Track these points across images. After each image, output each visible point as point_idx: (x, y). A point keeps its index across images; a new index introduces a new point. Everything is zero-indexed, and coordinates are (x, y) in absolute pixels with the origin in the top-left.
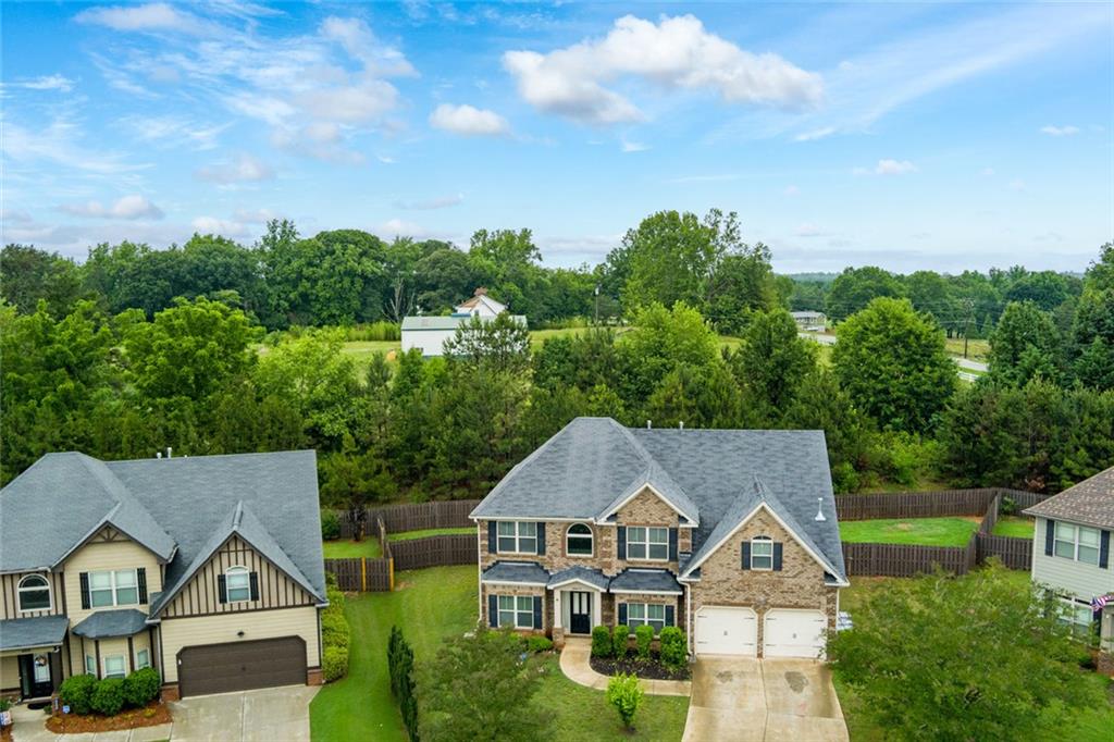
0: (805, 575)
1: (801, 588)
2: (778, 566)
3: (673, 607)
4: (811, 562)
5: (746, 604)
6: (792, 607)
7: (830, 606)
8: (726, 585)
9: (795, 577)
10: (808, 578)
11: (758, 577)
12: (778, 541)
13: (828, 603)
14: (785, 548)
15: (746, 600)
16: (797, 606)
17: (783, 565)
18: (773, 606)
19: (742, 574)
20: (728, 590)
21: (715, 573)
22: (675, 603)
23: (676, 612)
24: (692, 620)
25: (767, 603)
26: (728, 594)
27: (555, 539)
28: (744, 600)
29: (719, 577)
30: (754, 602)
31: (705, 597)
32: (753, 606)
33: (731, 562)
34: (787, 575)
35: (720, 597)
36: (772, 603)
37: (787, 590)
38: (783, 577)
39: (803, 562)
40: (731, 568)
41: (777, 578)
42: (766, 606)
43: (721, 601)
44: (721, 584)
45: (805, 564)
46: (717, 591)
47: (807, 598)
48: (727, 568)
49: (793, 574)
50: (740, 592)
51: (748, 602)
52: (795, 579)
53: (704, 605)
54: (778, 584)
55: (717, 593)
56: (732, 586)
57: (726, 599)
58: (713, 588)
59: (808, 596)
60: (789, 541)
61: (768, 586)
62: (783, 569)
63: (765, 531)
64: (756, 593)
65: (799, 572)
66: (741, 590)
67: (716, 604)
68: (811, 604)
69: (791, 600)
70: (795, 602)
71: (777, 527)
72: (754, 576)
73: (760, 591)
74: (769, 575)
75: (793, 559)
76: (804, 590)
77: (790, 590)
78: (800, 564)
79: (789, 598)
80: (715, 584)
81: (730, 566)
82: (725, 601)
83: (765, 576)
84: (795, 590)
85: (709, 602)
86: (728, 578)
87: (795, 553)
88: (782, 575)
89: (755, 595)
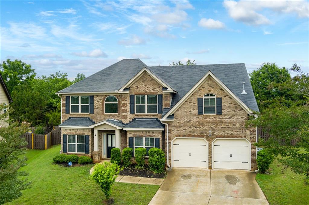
0: (236, 117)
1: (234, 125)
2: (220, 113)
3: (159, 139)
4: (239, 109)
5: (201, 136)
6: (229, 137)
7: (252, 136)
8: (189, 124)
9: (230, 118)
10: (238, 119)
11: (208, 119)
12: (219, 97)
13: (251, 134)
14: (223, 101)
15: (201, 133)
16: (231, 136)
17: (223, 111)
18: (217, 137)
19: (198, 117)
20: (190, 127)
21: (182, 117)
22: (160, 136)
23: (161, 142)
24: (170, 146)
25: (213, 135)
26: (190, 130)
27: (99, 104)
28: (200, 133)
29: (185, 119)
30: (206, 134)
31: (177, 132)
32: (205, 137)
33: (192, 111)
34: (225, 117)
35: (186, 132)
36: (217, 135)
37: (225, 127)
38: (223, 118)
39: (235, 109)
40: (192, 114)
41: (219, 120)
42: (213, 137)
43: (187, 134)
44: (186, 124)
45: (236, 110)
46: (184, 128)
47: (238, 131)
48: (189, 114)
49: (229, 116)
50: (197, 129)
51: (202, 134)
52: (230, 120)
53: (176, 137)
54: (220, 123)
55: (184, 130)
56: (192, 125)
57: (190, 133)
58: (181, 126)
59: (238, 130)
60: (225, 96)
61: (214, 124)
62: (222, 114)
63: (211, 91)
64: (206, 129)
65: (232, 115)
66: (198, 127)
67: (183, 136)
68: (240, 135)
69: (228, 133)
70: (231, 134)
71: (218, 88)
72: (205, 119)
73: (209, 128)
74: (214, 118)
75: (228, 107)
76: (236, 127)
77: (227, 127)
78: (233, 110)
79: (227, 131)
80: (183, 124)
81: (191, 113)
82: (189, 134)
83: (212, 119)
84: (230, 127)
85: (179, 135)
86: (190, 120)
87: (230, 103)
88: (222, 117)
89: (206, 130)
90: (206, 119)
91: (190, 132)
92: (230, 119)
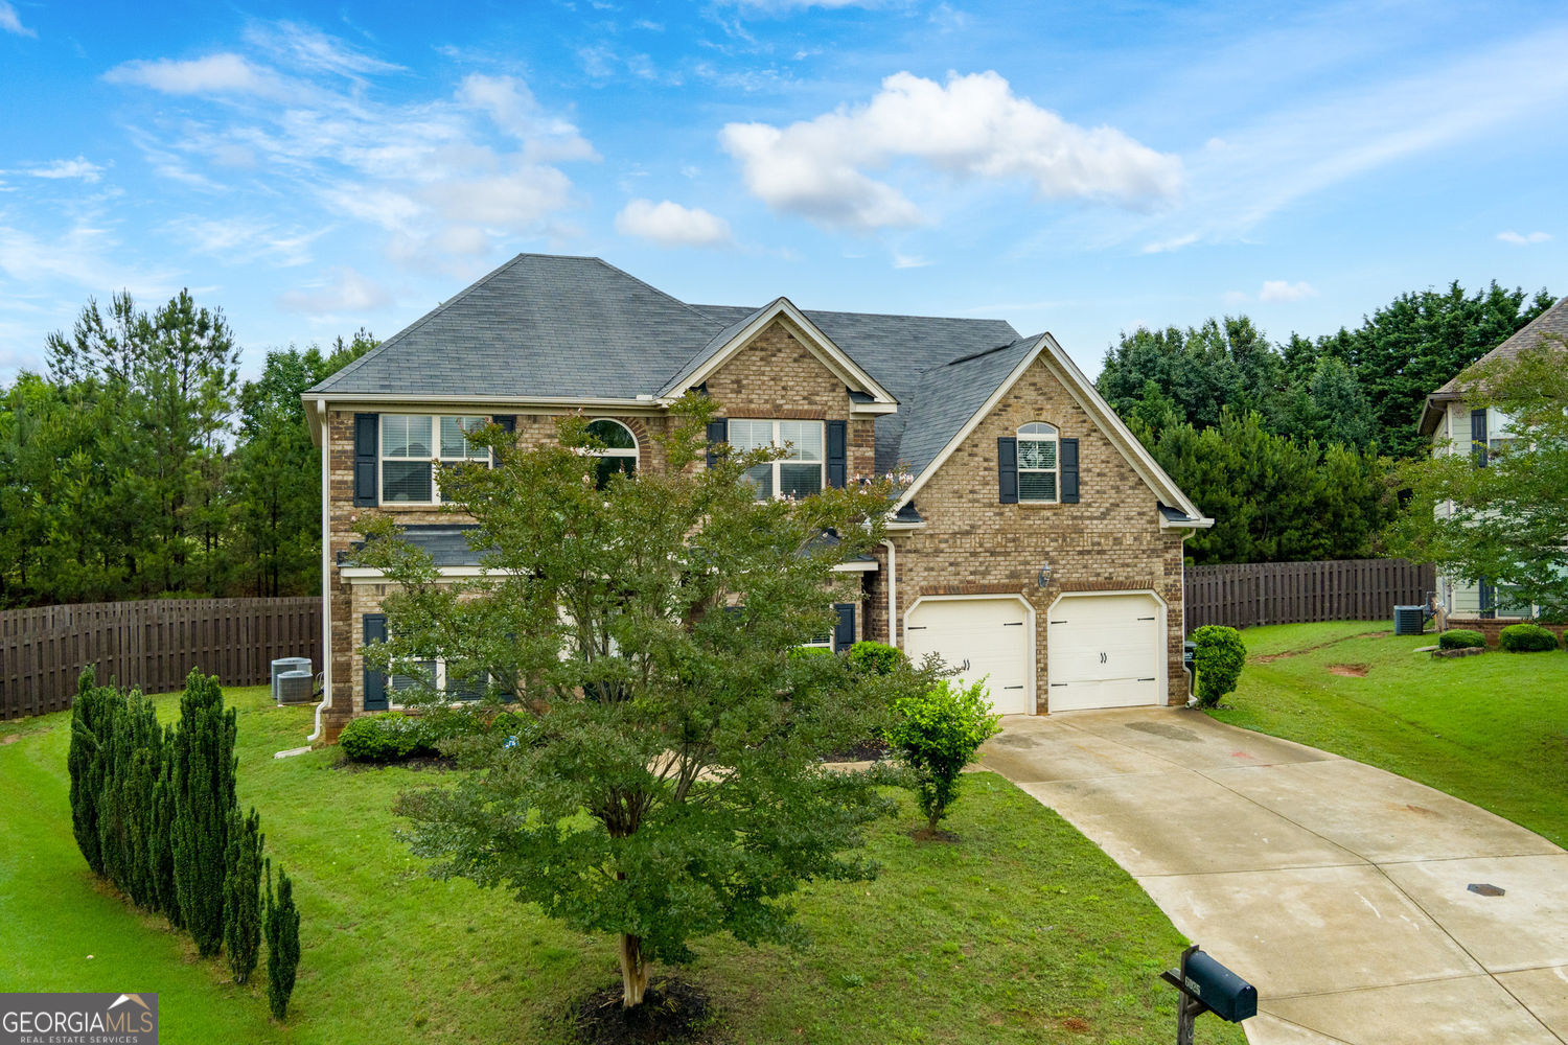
0: (1122, 512)
1: (1118, 542)
2: (1072, 496)
3: (852, 608)
4: (1132, 480)
5: (1011, 586)
6: (1102, 587)
7: (1171, 580)
8: (969, 543)
9: (1103, 517)
10: (1129, 519)
11: (1035, 522)
12: (1068, 435)
13: (1167, 573)
14: (1083, 452)
15: (1013, 575)
16: (1110, 585)
17: (1082, 490)
18: (1064, 588)
19: (1001, 514)
20: (974, 554)
21: (947, 515)
22: (856, 597)
23: (859, 620)
25: (1052, 582)
26: (975, 564)
28: (1007, 577)
29: (954, 524)
30: (1027, 581)
31: (926, 574)
32: (1024, 590)
33: (977, 488)
34: (1089, 514)
35: (958, 574)
36: (1063, 580)
37: (1090, 548)
38: (1082, 518)
39: (1118, 483)
40: (977, 501)
41: (1071, 522)
42: (1051, 589)
43: (961, 582)
44: (958, 541)
45: (1121, 488)
46: (952, 560)
47: (1128, 565)
48: (970, 501)
49: (1101, 510)
50: (999, 559)
51: (1015, 581)
52: (1105, 522)
53: (923, 595)
54: (1073, 535)
55: (951, 564)
56: (981, 546)
57: (971, 578)
58: (942, 552)
59: (1130, 561)
60: (1089, 435)
61: (1053, 540)
62: (1081, 500)
63: (1044, 413)
64: (1029, 558)
65: (1112, 504)
66: (1000, 554)
67: (950, 590)
68: (1136, 579)
69: (1099, 571)
70: (1107, 575)
71: (1066, 402)
72: (1025, 519)
73: (1039, 554)
74: (1055, 514)
75: (1099, 475)
76: (1123, 547)
77: (1096, 548)
78: (1113, 487)
79: (1095, 566)
80: (946, 541)
81: (975, 496)
82: (968, 582)
83: (1048, 519)
84: (1106, 548)
85: (935, 588)
86: (972, 527)
87: (1103, 462)
88: (1079, 514)
89: (1027, 563)
90: (1028, 522)
91: (972, 573)
92: (1104, 519)
